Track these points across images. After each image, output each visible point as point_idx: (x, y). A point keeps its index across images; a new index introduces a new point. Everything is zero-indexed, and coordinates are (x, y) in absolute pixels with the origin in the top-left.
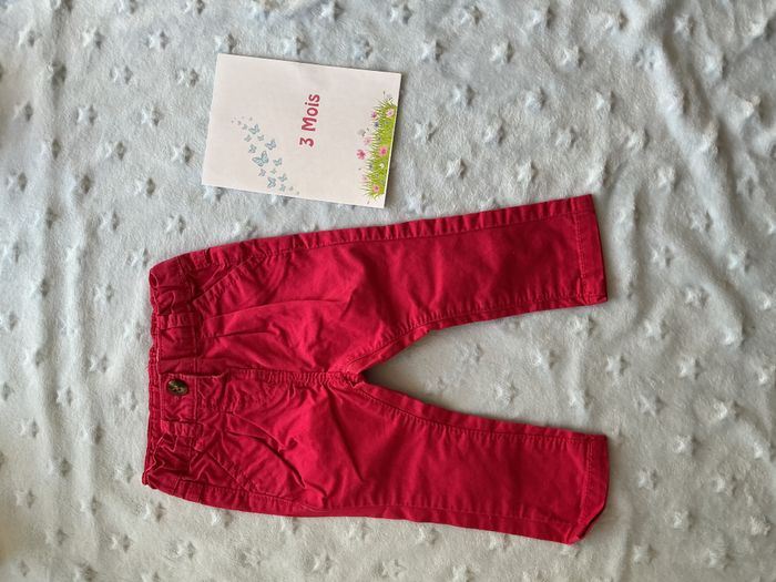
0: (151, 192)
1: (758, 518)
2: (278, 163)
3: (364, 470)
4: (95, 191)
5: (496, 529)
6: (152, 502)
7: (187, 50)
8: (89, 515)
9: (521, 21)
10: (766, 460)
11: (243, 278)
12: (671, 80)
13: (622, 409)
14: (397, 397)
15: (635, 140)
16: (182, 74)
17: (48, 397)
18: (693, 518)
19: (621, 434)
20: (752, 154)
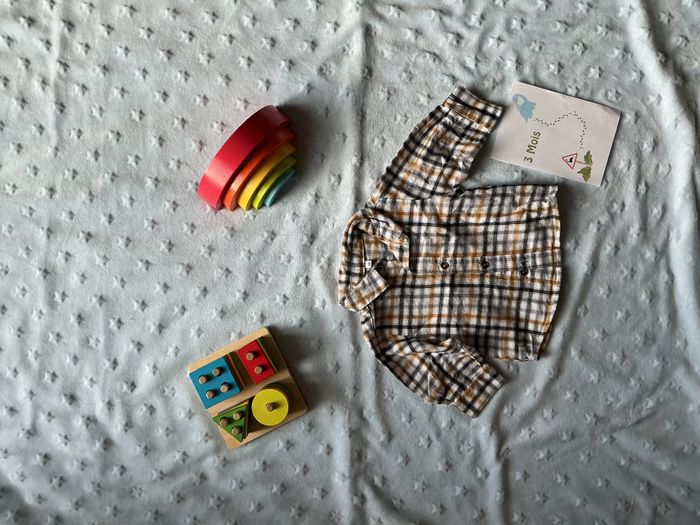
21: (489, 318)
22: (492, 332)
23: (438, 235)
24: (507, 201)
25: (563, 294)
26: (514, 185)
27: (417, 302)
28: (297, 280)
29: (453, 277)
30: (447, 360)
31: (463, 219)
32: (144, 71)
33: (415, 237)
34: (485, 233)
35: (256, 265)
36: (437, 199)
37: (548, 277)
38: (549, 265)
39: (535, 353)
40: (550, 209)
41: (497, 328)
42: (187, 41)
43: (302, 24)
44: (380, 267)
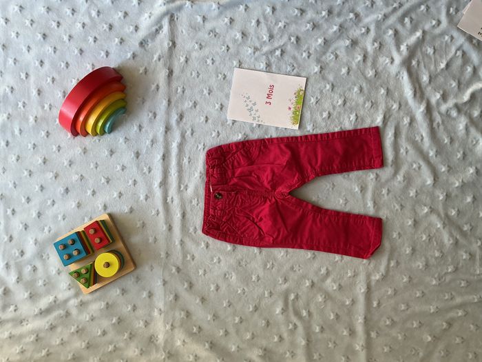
0: (206, 121)
1: (438, 251)
2: (257, 111)
3: (289, 229)
4: (184, 120)
5: (338, 253)
6: (204, 241)
7: (222, 66)
8: (179, 247)
9: (353, 59)
10: (442, 228)
11: (242, 155)
12: (410, 84)
13: (388, 208)
14: (302, 203)
15: (395, 106)
16: (220, 75)
17: (164, 200)
18: (414, 250)
19: (387, 218)
20: (439, 113)
32: (29, 47)
42: (56, 27)
43: (130, 15)
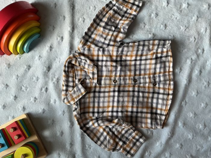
21: (137, 107)
22: (139, 115)
23: (112, 66)
24: (146, 48)
25: (175, 95)
26: (149, 40)
27: (101, 100)
28: (41, 89)
29: (119, 87)
30: (116, 129)
31: (124, 58)
33: (100, 67)
34: (135, 65)
35: (21, 82)
36: (111, 48)
37: (167, 87)
38: (167, 80)
39: (161, 125)
40: (167, 52)
41: (142, 112)
44: (83, 82)
